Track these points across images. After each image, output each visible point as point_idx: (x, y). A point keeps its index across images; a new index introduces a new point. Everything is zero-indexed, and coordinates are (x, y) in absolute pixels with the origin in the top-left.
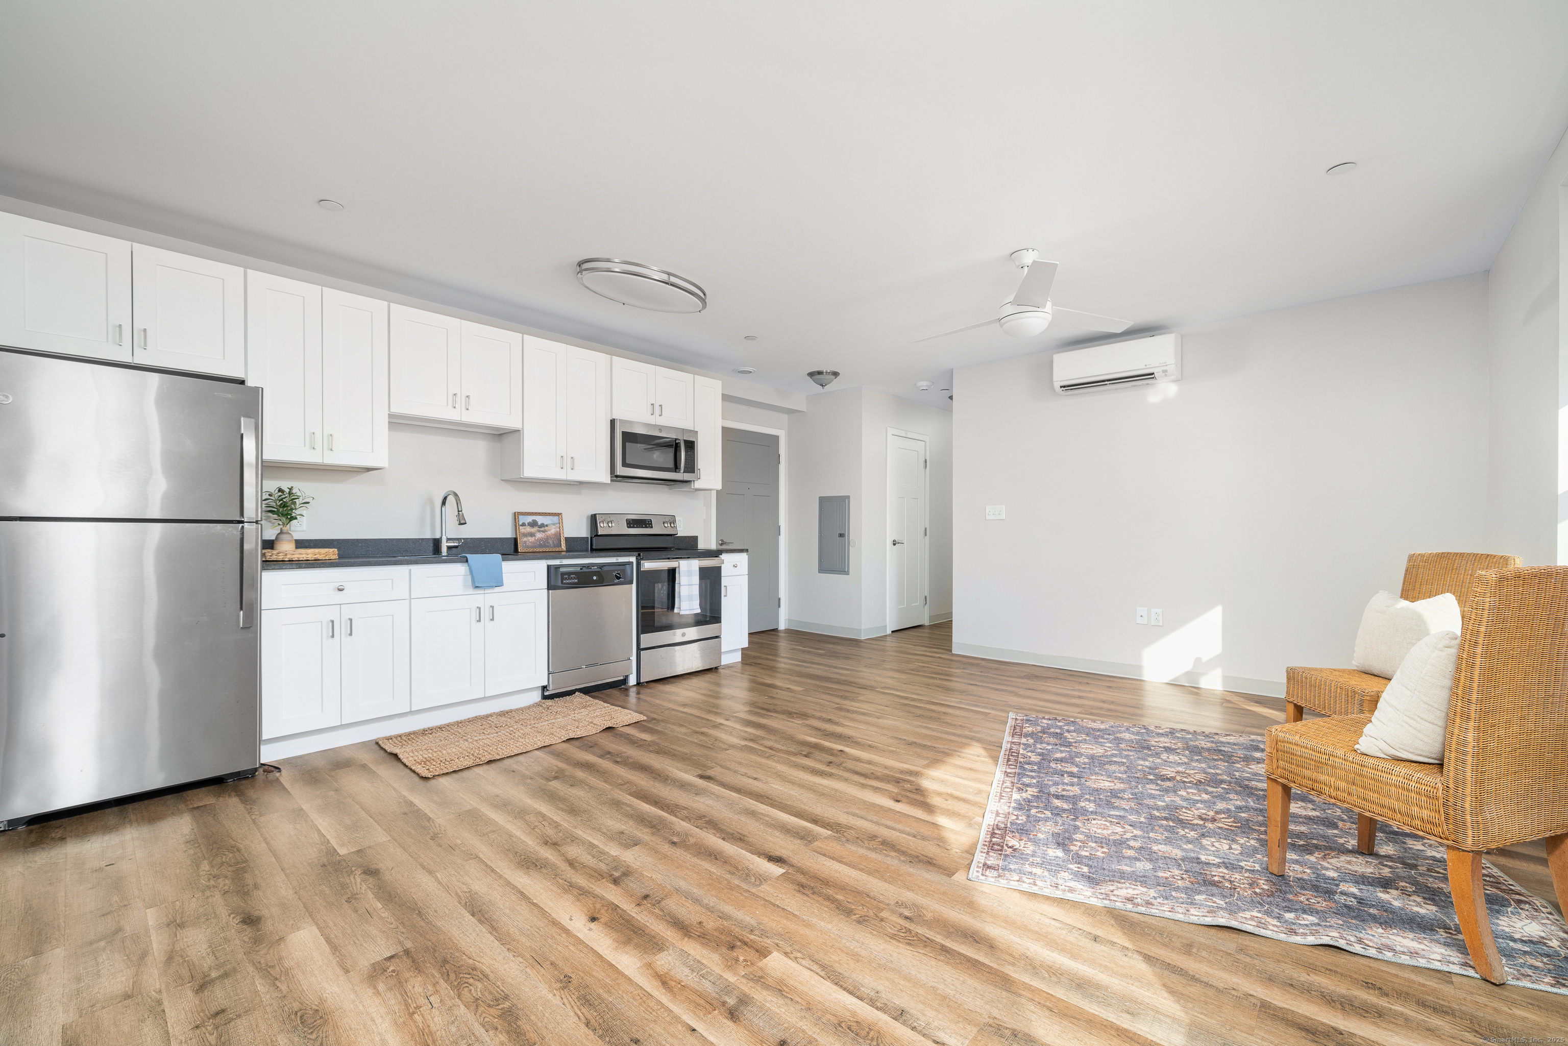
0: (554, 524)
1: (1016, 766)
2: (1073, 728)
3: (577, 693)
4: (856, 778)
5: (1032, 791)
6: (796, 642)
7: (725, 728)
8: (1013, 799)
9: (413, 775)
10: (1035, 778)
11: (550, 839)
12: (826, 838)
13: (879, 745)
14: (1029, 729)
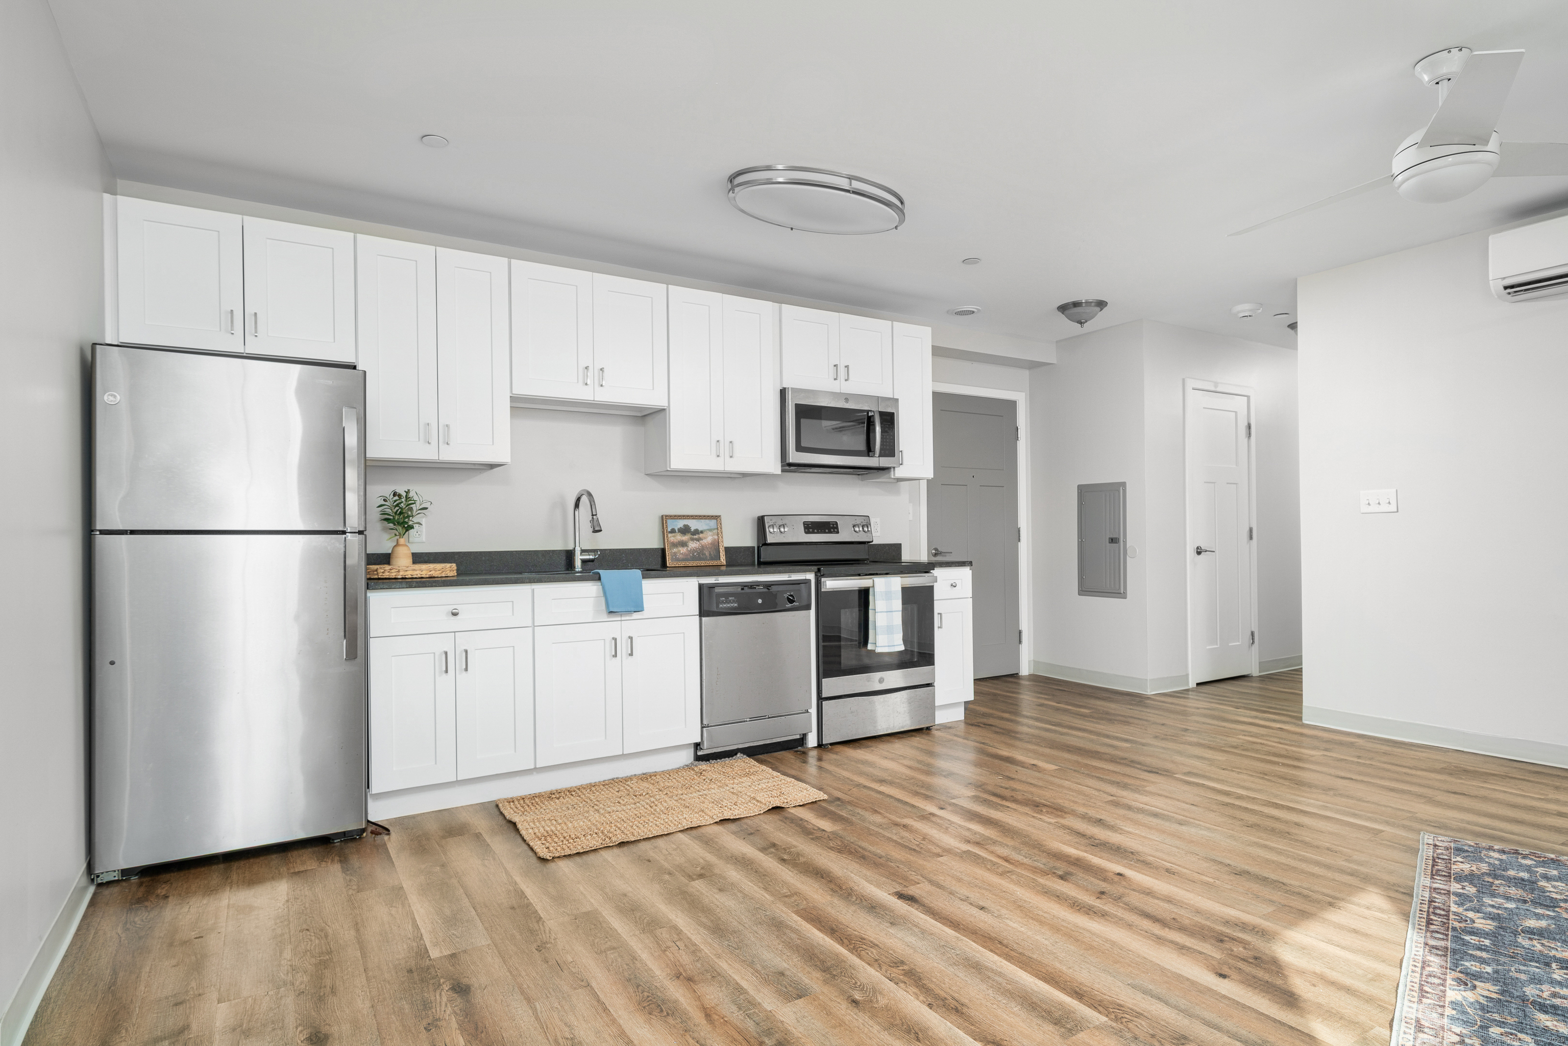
0: (710, 530)
1: (1447, 935)
2: (1555, 873)
3: (739, 755)
4: (1146, 924)
5: (1486, 989)
6: (1046, 694)
7: (939, 821)
8: (1448, 999)
9: (531, 853)
10: (1489, 964)
11: (685, 971)
12: (1097, 1028)
13: (1185, 871)
14: (1462, 866)
